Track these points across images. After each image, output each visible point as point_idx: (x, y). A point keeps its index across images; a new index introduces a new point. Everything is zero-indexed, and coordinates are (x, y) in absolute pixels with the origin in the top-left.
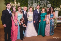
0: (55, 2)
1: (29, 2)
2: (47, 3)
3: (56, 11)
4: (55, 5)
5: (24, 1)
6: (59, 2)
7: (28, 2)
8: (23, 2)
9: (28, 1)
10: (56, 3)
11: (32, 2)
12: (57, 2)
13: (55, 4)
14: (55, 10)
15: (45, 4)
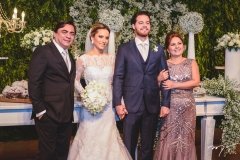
0: (216, 9)
1: (77, 8)
2: (175, 15)
3: (230, 48)
4: (215, 23)
5: (50, 7)
6: (236, 10)
7: (68, 11)
8: (45, 9)
9: (68, 5)
10: (224, 13)
11: (95, 11)
12: (226, 7)
13: (219, 19)
14: (222, 44)
15: (165, 21)
